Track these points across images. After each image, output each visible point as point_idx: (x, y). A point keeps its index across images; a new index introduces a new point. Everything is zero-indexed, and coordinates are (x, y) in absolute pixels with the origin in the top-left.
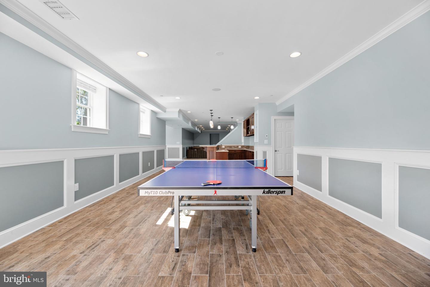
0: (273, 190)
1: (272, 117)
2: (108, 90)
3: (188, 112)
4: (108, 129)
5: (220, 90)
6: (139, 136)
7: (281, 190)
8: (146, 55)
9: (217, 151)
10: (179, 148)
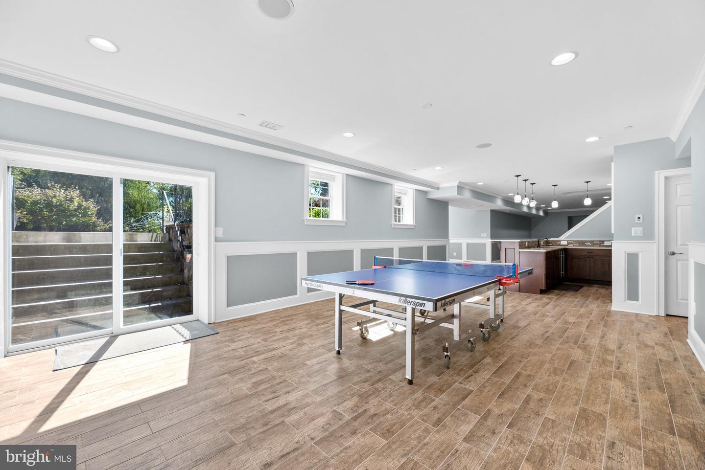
0: (411, 300)
1: (657, 172)
2: (345, 176)
3: (478, 184)
4: (345, 220)
5: (489, 145)
6: (393, 227)
7: (421, 302)
8: (352, 135)
9: (520, 250)
10: (485, 245)
